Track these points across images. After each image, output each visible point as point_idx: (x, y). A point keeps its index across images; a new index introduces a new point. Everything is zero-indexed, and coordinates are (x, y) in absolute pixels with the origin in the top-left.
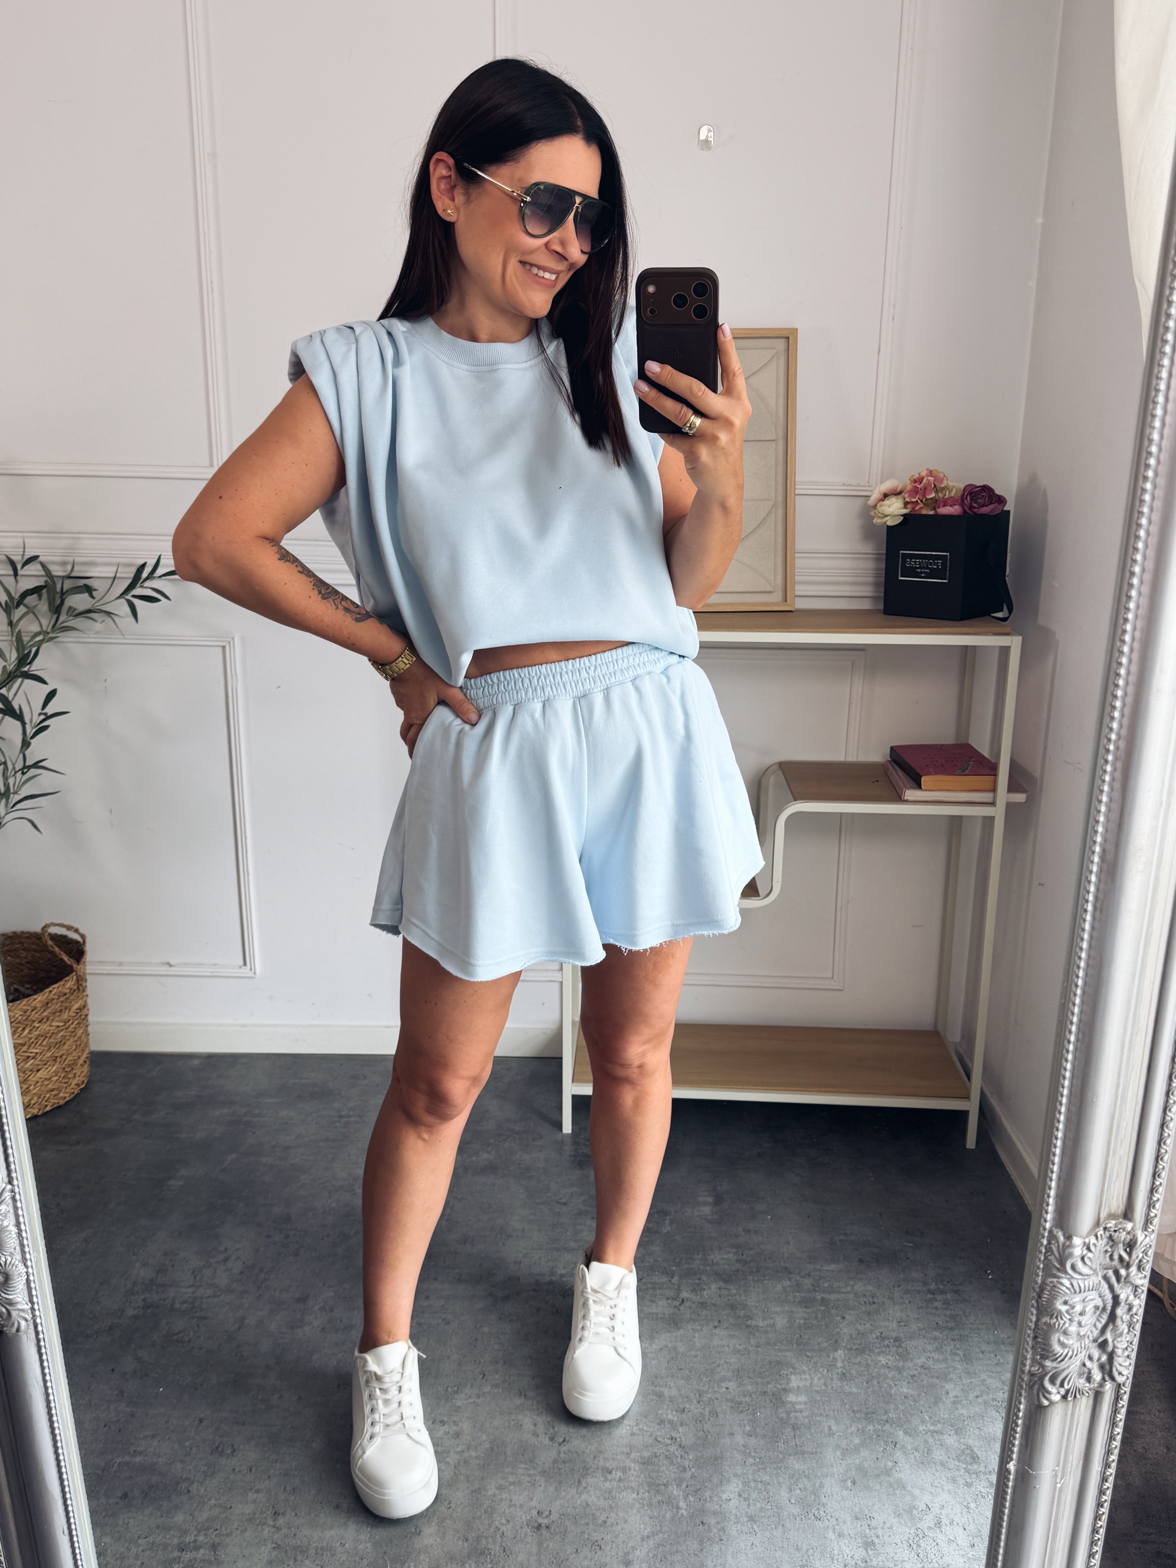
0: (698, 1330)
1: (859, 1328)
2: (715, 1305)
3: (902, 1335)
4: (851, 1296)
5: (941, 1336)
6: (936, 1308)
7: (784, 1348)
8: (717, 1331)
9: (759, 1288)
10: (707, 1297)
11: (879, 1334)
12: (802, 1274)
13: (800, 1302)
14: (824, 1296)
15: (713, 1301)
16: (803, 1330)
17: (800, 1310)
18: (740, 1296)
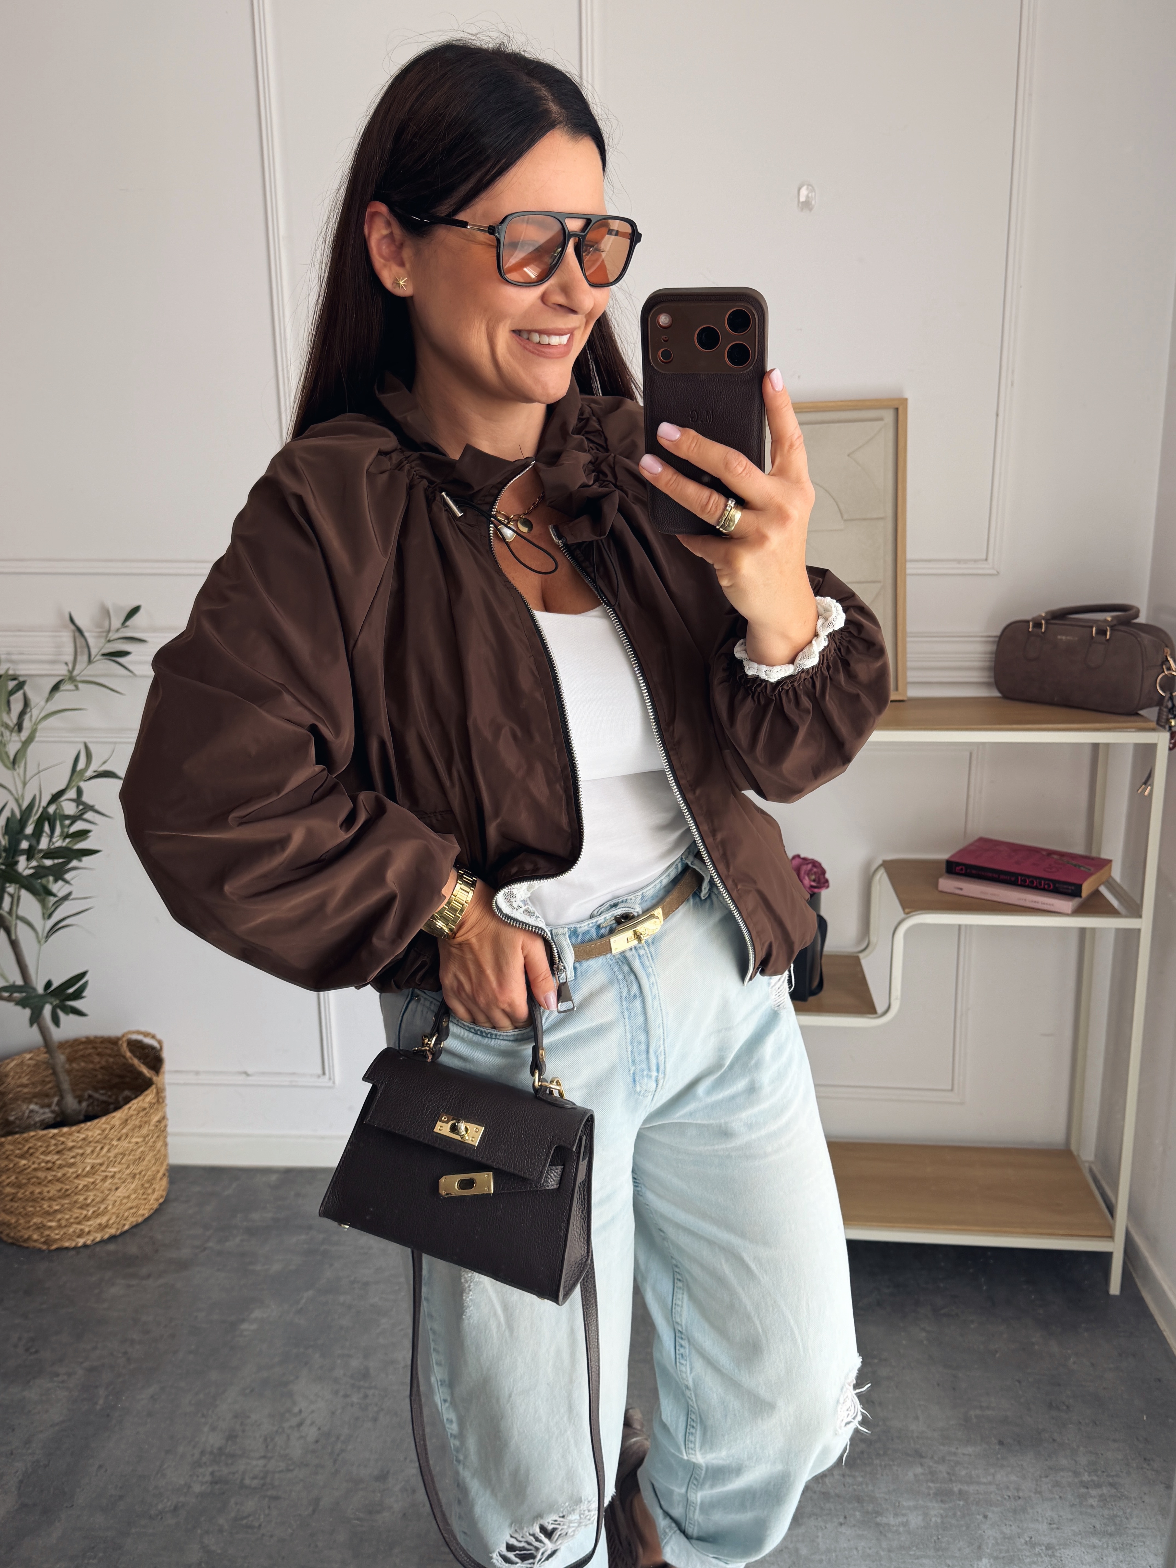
0: (821, 1527)
1: (1005, 1530)
2: (838, 1496)
3: (1054, 1541)
4: (993, 1488)
5: (1100, 1544)
6: (1092, 1506)
7: (918, 1553)
8: (843, 1529)
9: (887, 1475)
10: (829, 1485)
11: (1028, 1539)
12: (936, 1458)
13: (936, 1494)
14: (962, 1487)
15: (837, 1491)
16: (941, 1531)
17: (936, 1505)
18: (867, 1484)
